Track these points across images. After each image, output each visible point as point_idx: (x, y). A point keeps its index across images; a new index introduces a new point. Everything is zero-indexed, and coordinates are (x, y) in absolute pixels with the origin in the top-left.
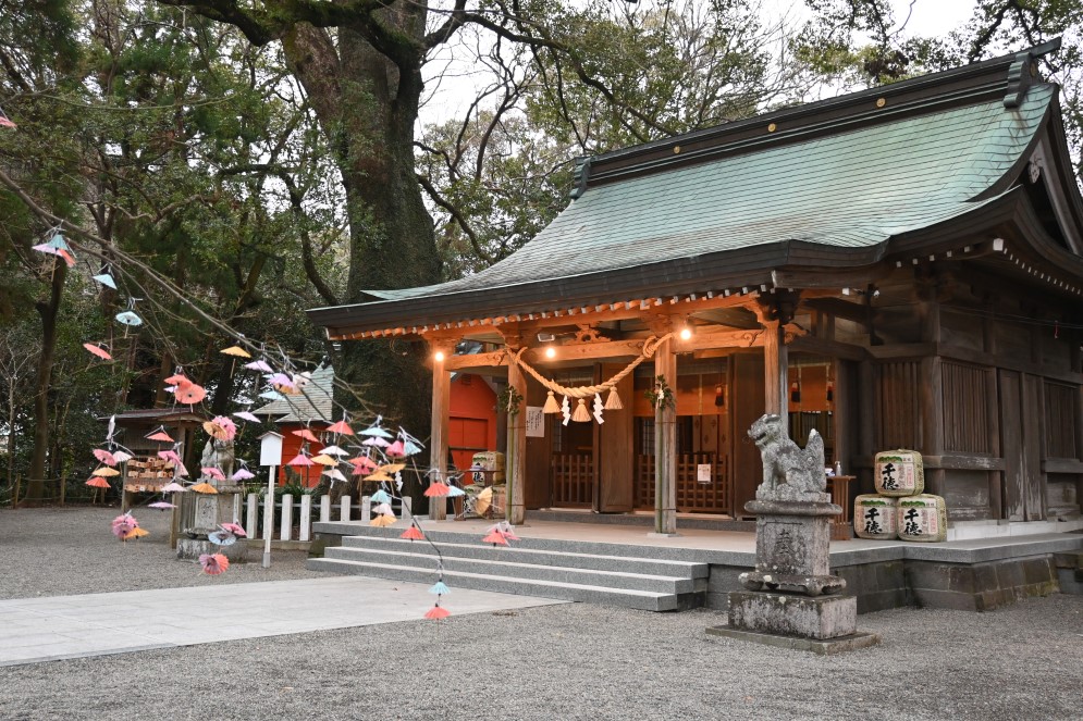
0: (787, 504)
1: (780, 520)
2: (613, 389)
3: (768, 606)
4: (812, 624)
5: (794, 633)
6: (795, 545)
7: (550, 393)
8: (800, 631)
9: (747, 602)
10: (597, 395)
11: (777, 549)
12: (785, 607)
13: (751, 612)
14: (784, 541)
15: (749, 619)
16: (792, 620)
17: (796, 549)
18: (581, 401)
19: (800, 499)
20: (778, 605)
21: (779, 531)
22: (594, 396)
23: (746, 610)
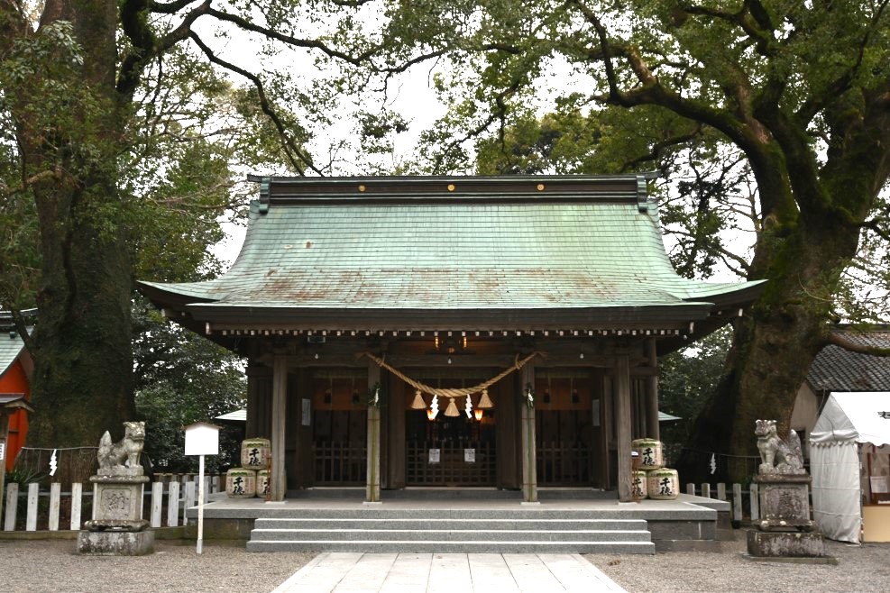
0: (787, 475)
1: (782, 486)
2: (485, 392)
3: (788, 540)
4: (819, 548)
5: (807, 555)
6: (794, 501)
7: (419, 393)
8: (811, 553)
9: (773, 540)
10: (469, 396)
11: (780, 504)
12: (800, 540)
13: (776, 545)
14: (786, 500)
15: (775, 549)
16: (806, 547)
17: (794, 504)
18: (452, 400)
19: (797, 473)
20: (795, 539)
21: (782, 493)
22: (466, 397)
23: (773, 544)
